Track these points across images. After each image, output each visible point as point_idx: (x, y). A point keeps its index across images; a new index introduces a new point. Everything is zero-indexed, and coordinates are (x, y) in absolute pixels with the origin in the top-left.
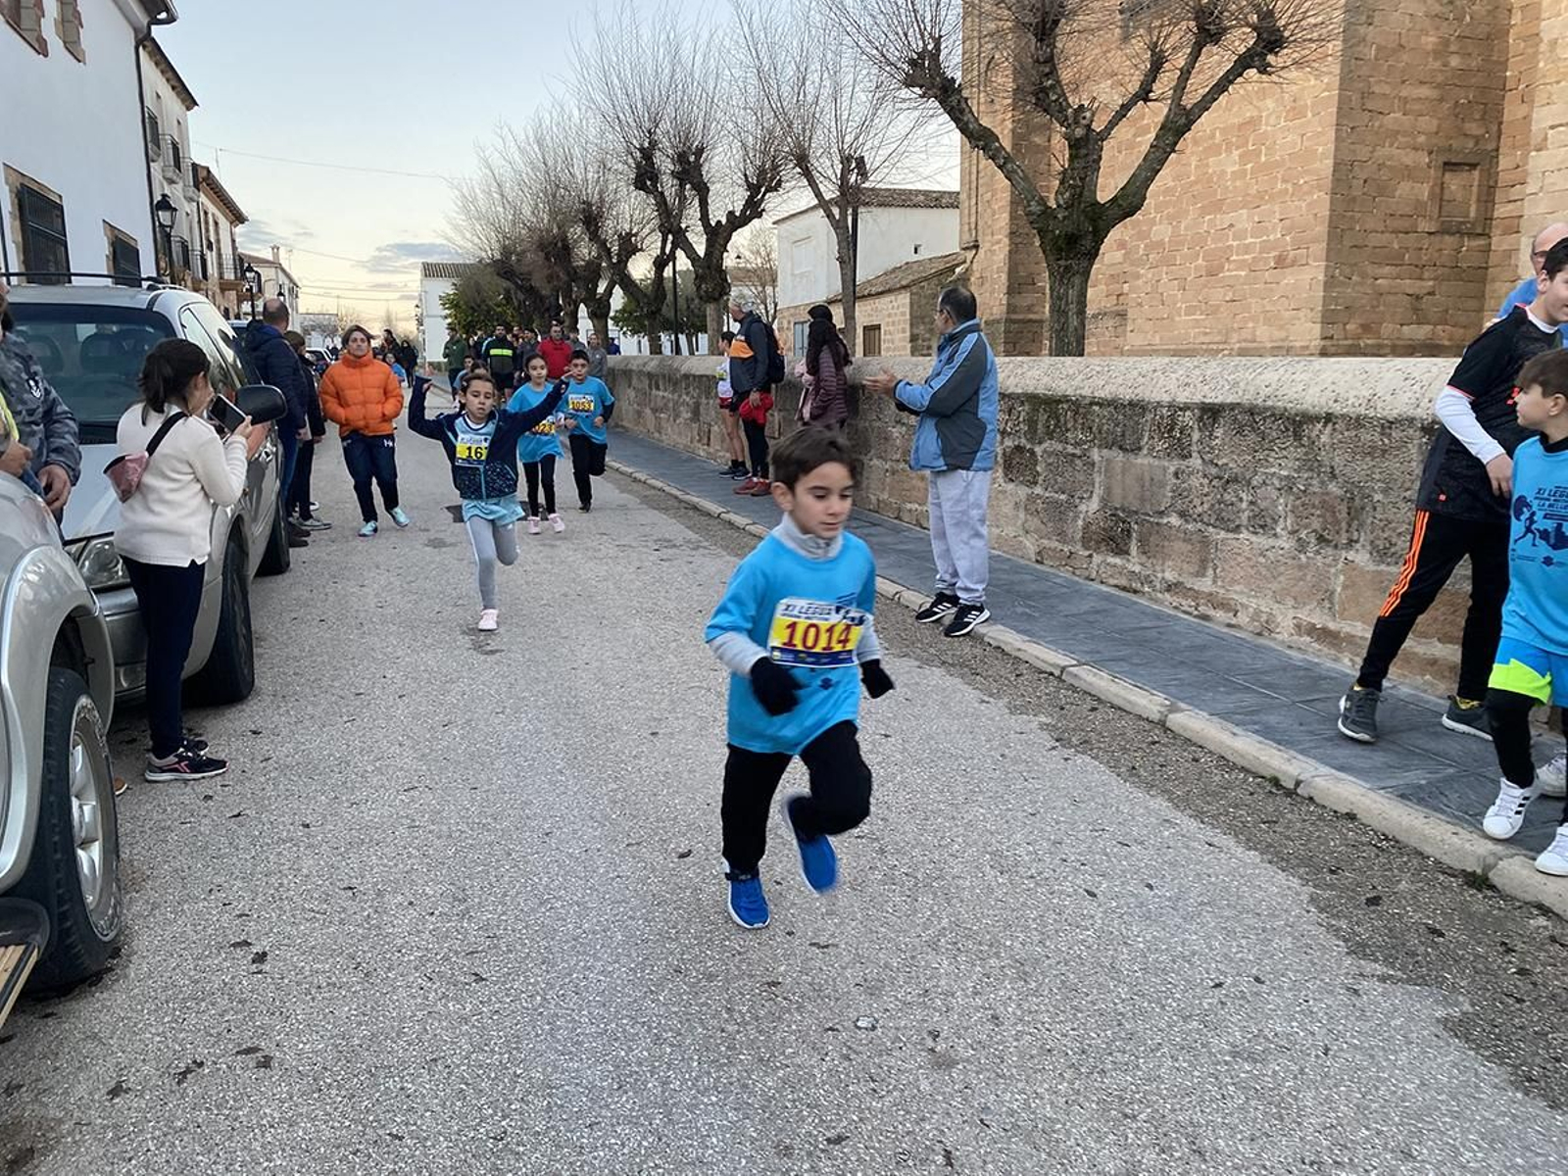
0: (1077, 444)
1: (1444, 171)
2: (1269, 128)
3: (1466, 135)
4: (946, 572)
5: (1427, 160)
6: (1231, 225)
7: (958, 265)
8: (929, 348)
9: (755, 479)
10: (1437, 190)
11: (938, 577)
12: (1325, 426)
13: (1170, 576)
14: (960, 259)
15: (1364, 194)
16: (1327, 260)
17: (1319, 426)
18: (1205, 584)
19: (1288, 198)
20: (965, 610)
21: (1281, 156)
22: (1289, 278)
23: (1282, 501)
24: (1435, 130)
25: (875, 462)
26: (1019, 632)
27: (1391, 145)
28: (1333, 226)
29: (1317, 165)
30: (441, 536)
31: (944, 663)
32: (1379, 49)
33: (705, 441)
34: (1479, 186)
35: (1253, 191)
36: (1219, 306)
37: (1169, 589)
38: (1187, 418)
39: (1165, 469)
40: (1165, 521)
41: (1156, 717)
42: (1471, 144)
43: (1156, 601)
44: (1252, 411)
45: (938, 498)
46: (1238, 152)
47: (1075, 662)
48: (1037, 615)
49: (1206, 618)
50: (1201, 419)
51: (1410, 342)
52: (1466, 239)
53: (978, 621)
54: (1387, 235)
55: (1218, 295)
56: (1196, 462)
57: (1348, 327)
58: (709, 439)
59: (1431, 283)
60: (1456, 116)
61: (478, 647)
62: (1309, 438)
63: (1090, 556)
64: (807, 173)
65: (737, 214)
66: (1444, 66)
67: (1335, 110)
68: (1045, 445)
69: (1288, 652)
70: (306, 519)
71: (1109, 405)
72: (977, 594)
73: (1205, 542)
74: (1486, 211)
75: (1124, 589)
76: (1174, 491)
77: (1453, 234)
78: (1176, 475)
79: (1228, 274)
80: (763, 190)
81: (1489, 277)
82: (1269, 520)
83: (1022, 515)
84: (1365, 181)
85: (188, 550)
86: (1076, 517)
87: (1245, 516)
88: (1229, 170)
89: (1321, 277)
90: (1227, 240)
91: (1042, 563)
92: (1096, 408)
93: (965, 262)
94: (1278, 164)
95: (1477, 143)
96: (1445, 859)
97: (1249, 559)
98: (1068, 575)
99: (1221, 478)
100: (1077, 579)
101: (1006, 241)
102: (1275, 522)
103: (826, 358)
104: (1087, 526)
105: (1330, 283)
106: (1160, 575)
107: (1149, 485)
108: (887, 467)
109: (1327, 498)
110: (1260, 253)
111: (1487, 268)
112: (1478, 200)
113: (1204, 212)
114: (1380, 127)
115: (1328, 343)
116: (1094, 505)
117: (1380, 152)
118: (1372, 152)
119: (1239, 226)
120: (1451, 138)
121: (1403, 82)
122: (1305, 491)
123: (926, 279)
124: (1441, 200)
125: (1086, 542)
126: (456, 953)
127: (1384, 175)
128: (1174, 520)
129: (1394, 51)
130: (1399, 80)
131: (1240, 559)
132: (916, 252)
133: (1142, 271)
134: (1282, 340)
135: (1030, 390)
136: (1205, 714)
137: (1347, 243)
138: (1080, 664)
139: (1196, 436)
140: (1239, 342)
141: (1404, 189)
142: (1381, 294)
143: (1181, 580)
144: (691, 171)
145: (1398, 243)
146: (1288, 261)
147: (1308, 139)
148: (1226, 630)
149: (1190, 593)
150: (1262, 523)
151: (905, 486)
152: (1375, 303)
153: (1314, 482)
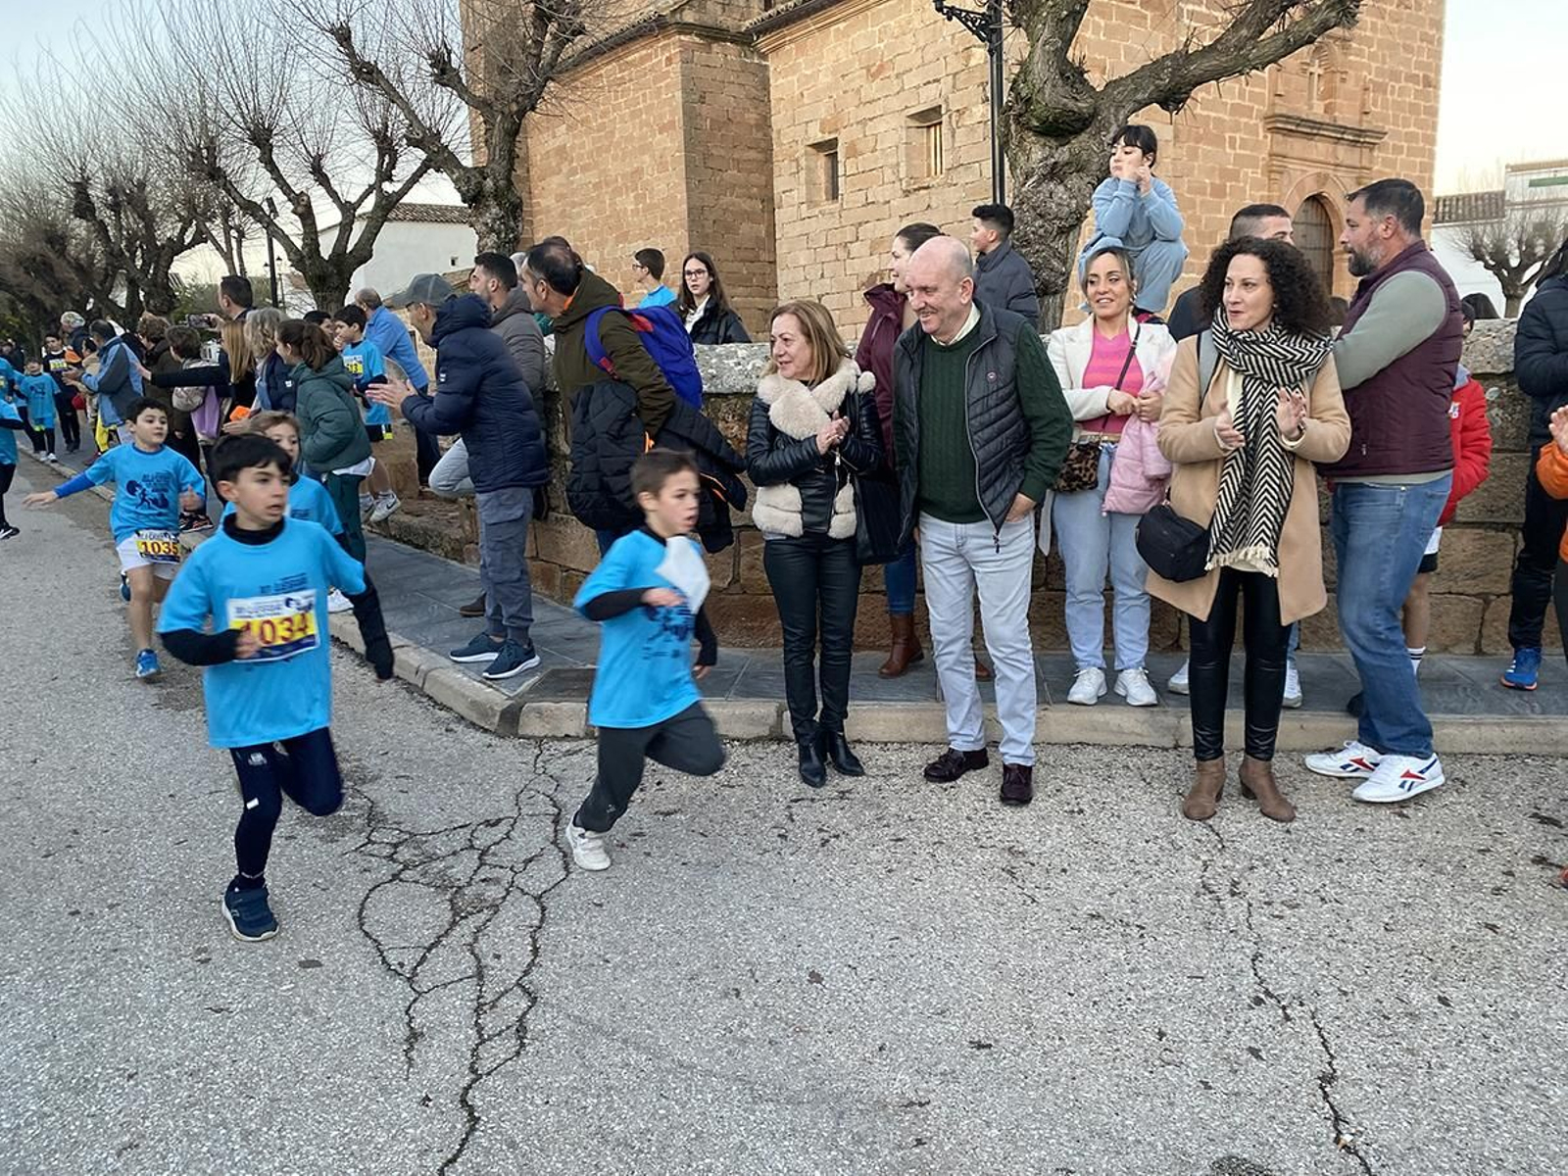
27: (731, 195)
32: (712, 120)
54: (736, 263)
67: (683, 166)
94: (656, 206)
113: (618, 241)
114: (722, 179)
117: (725, 200)
118: (717, 200)
121: (735, 147)
127: (729, 218)
129: (724, 123)
130: (731, 146)
141: (745, 228)
147: (673, 188)
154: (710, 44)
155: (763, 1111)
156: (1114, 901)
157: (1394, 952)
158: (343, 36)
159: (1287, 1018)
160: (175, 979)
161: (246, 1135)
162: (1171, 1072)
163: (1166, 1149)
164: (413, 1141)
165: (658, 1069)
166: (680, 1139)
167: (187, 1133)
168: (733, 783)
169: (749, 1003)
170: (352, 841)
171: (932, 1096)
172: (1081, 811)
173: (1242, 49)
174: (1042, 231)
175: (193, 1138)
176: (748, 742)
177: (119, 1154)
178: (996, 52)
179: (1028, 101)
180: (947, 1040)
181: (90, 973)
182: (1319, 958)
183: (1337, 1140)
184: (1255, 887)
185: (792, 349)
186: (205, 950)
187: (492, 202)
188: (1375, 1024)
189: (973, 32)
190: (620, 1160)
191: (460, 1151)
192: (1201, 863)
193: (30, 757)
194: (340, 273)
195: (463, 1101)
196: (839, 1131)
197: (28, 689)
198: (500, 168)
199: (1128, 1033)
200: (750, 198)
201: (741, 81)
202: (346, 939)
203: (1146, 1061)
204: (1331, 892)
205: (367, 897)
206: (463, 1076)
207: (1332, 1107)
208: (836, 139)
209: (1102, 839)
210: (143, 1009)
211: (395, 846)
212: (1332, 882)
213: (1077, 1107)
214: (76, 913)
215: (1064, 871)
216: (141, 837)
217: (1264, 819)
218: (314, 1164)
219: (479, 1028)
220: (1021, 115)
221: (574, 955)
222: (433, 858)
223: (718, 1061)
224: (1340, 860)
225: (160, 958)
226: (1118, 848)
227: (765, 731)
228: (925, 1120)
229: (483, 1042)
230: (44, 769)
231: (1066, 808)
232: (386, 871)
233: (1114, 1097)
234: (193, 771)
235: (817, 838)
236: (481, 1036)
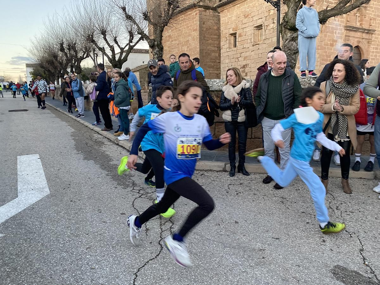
32: (206, 29)
54: (211, 63)
67: (199, 40)
114: (208, 43)
117: (208, 47)
121: (211, 35)
123: (142, 69)
127: (209, 52)
129: (209, 29)
132: (143, 63)
141: (213, 54)
147: (196, 45)
154: (206, 10)
155: (227, 249)
156: (308, 209)
157: (378, 224)
158: (124, 9)
159: (351, 237)
160: (94, 215)
161: (113, 247)
162: (323, 246)
163: (322, 262)
164: (149, 251)
165: (202, 239)
166: (209, 254)
167: (100, 246)
168: (215, 180)
169: (222, 227)
170: (129, 189)
171: (266, 248)
172: (299, 190)
173: (341, 9)
174: (289, 53)
175: (102, 247)
176: (218, 172)
177: (87, 249)
178: (279, 10)
179: (287, 22)
180: (269, 237)
181: (76, 213)
182: (359, 224)
183: (364, 263)
184: (342, 208)
185: (232, 78)
186: (100, 210)
187: (156, 47)
188: (373, 239)
189: (273, 6)
190: (195, 257)
191: (159, 253)
192: (329, 202)
193: (58, 169)
194: (120, 64)
195: (159, 244)
196: (245, 255)
197: (55, 155)
198: (158, 39)
199: (312, 238)
200: (215, 47)
201: (213, 19)
202: (130, 209)
203: (317, 244)
204: (362, 210)
205: (134, 201)
206: (159, 238)
207: (363, 256)
208: (236, 32)
209: (304, 196)
210: (88, 221)
211: (139, 190)
212: (362, 208)
213: (300, 253)
214: (71, 201)
215: (295, 202)
216: (84, 186)
217: (344, 193)
218: (128, 254)
219: (161, 229)
220: (285, 25)
221: (181, 215)
222: (148, 193)
223: (216, 239)
224: (364, 203)
225: (91, 211)
226: (308, 198)
227: (221, 169)
228: (264, 253)
229: (162, 232)
230: (61, 171)
231: (296, 189)
232: (138, 195)
233: (309, 251)
234: (93, 173)
235: (235, 193)
236: (162, 230)
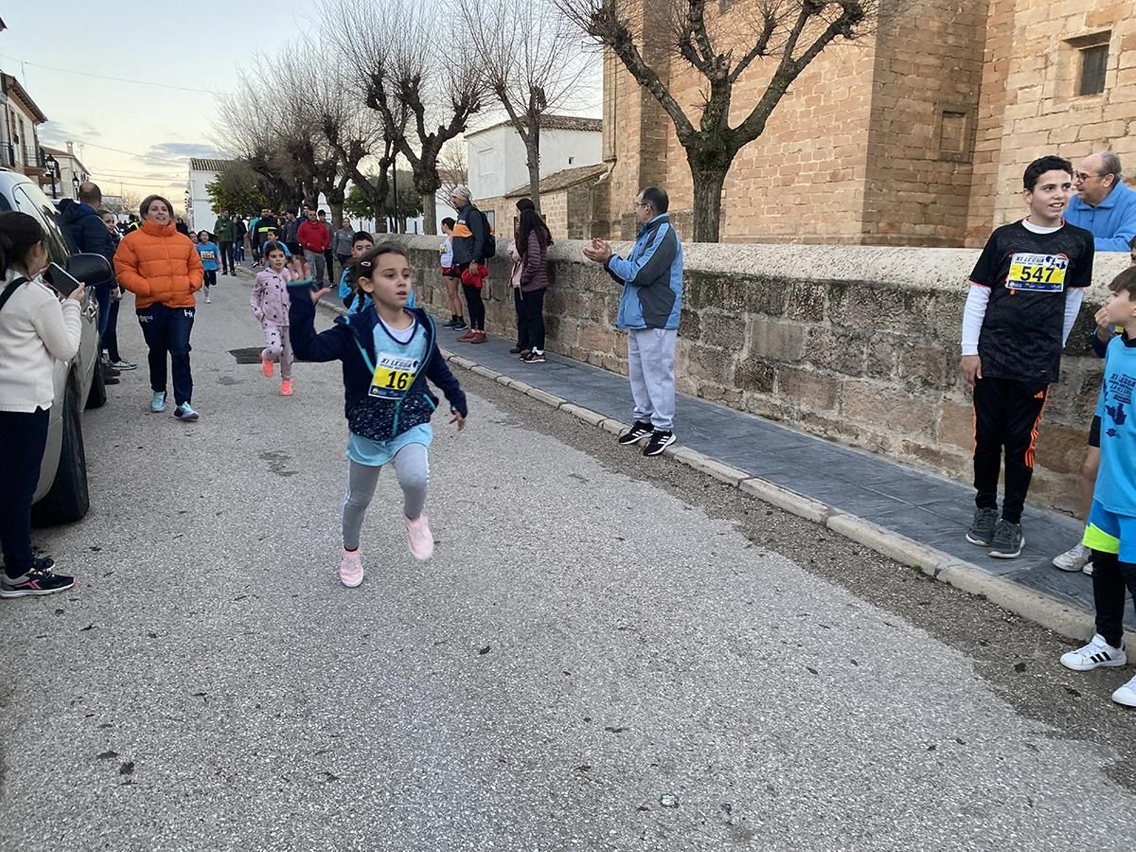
0: (730, 309)
1: (943, 117)
2: (826, 82)
3: (958, 92)
4: (642, 406)
5: (932, 109)
6: (800, 150)
7: (601, 173)
8: (581, 233)
9: (473, 331)
10: (939, 131)
11: (636, 409)
12: (930, 299)
13: (805, 408)
14: (603, 169)
15: (891, 131)
16: (867, 177)
17: (926, 299)
18: (832, 415)
19: (839, 132)
20: (658, 436)
21: (835, 102)
22: (840, 190)
23: (894, 354)
24: (938, 88)
25: (569, 319)
26: (700, 452)
27: (909, 97)
28: (870, 153)
29: (860, 109)
30: (230, 374)
31: (648, 477)
33: (429, 299)
34: (966, 128)
35: (815, 125)
36: (790, 209)
37: (803, 418)
38: (820, 291)
39: (801, 329)
40: (801, 367)
41: (818, 519)
42: (961, 99)
43: (794, 427)
44: (872, 286)
45: (638, 349)
46: (804, 98)
47: (748, 476)
48: (709, 438)
49: (833, 439)
50: (830, 292)
51: (920, 237)
52: (957, 165)
53: (668, 443)
54: (906, 161)
55: (791, 200)
56: (826, 324)
57: (880, 225)
58: (432, 298)
59: (934, 195)
60: (952, 79)
61: (276, 470)
62: (917, 307)
63: (741, 392)
64: (504, 99)
65: (447, 128)
66: (946, 43)
68: (704, 310)
69: (900, 466)
70: (116, 362)
71: (758, 280)
72: (668, 423)
73: (833, 383)
74: (970, 145)
75: (768, 417)
76: (808, 345)
77: (948, 162)
78: (810, 333)
79: (797, 185)
80: (466, 111)
81: (972, 192)
82: (885, 369)
83: (687, 361)
84: (892, 122)
85: (34, 398)
86: (730, 363)
87: (865, 366)
88: (798, 110)
89: (862, 189)
90: (797, 161)
91: (702, 397)
92: (747, 282)
93: (606, 171)
94: (831, 108)
95: (965, 98)
96: (1060, 631)
97: (868, 397)
98: (723, 407)
99: (846, 336)
100: (730, 409)
101: (638, 156)
102: (889, 369)
103: (533, 239)
104: (739, 370)
105: (868, 194)
106: (796, 408)
107: (789, 341)
108: (578, 323)
109: (930, 352)
110: (820, 170)
111: (970, 186)
112: (965, 139)
113: (781, 139)
114: (902, 84)
115: (867, 236)
116: (744, 354)
117: (902, 102)
118: (897, 101)
119: (805, 151)
120: (948, 94)
121: (917, 53)
122: (913, 347)
123: (579, 182)
124: (941, 137)
125: (737, 382)
126: (307, 753)
127: (904, 118)
128: (809, 367)
129: (912, 30)
130: (915, 51)
131: (860, 397)
132: (570, 162)
133: (736, 182)
134: (835, 233)
135: (694, 267)
136: (855, 517)
137: (880, 165)
138: (751, 477)
139: (827, 304)
140: (804, 234)
141: (917, 128)
142: (901, 202)
143: (813, 411)
144: (410, 96)
145: (914, 166)
146: (840, 177)
147: (854, 91)
148: (850, 449)
149: (821, 421)
150: (879, 369)
151: (593, 337)
152: (897, 208)
153: (921, 340)
208: (1110, 31)
